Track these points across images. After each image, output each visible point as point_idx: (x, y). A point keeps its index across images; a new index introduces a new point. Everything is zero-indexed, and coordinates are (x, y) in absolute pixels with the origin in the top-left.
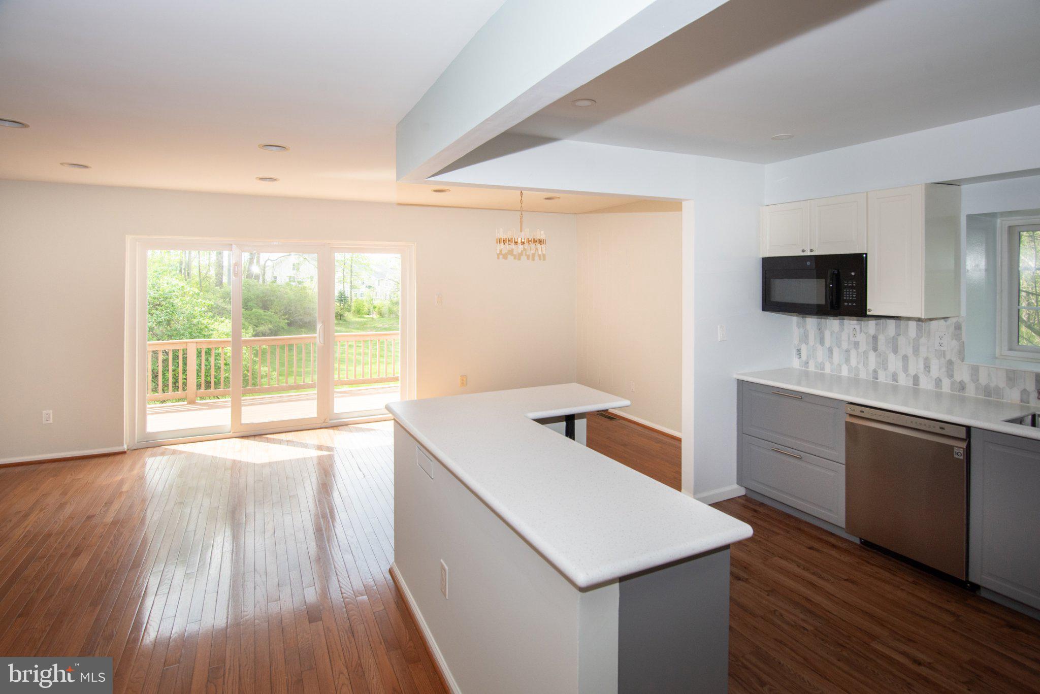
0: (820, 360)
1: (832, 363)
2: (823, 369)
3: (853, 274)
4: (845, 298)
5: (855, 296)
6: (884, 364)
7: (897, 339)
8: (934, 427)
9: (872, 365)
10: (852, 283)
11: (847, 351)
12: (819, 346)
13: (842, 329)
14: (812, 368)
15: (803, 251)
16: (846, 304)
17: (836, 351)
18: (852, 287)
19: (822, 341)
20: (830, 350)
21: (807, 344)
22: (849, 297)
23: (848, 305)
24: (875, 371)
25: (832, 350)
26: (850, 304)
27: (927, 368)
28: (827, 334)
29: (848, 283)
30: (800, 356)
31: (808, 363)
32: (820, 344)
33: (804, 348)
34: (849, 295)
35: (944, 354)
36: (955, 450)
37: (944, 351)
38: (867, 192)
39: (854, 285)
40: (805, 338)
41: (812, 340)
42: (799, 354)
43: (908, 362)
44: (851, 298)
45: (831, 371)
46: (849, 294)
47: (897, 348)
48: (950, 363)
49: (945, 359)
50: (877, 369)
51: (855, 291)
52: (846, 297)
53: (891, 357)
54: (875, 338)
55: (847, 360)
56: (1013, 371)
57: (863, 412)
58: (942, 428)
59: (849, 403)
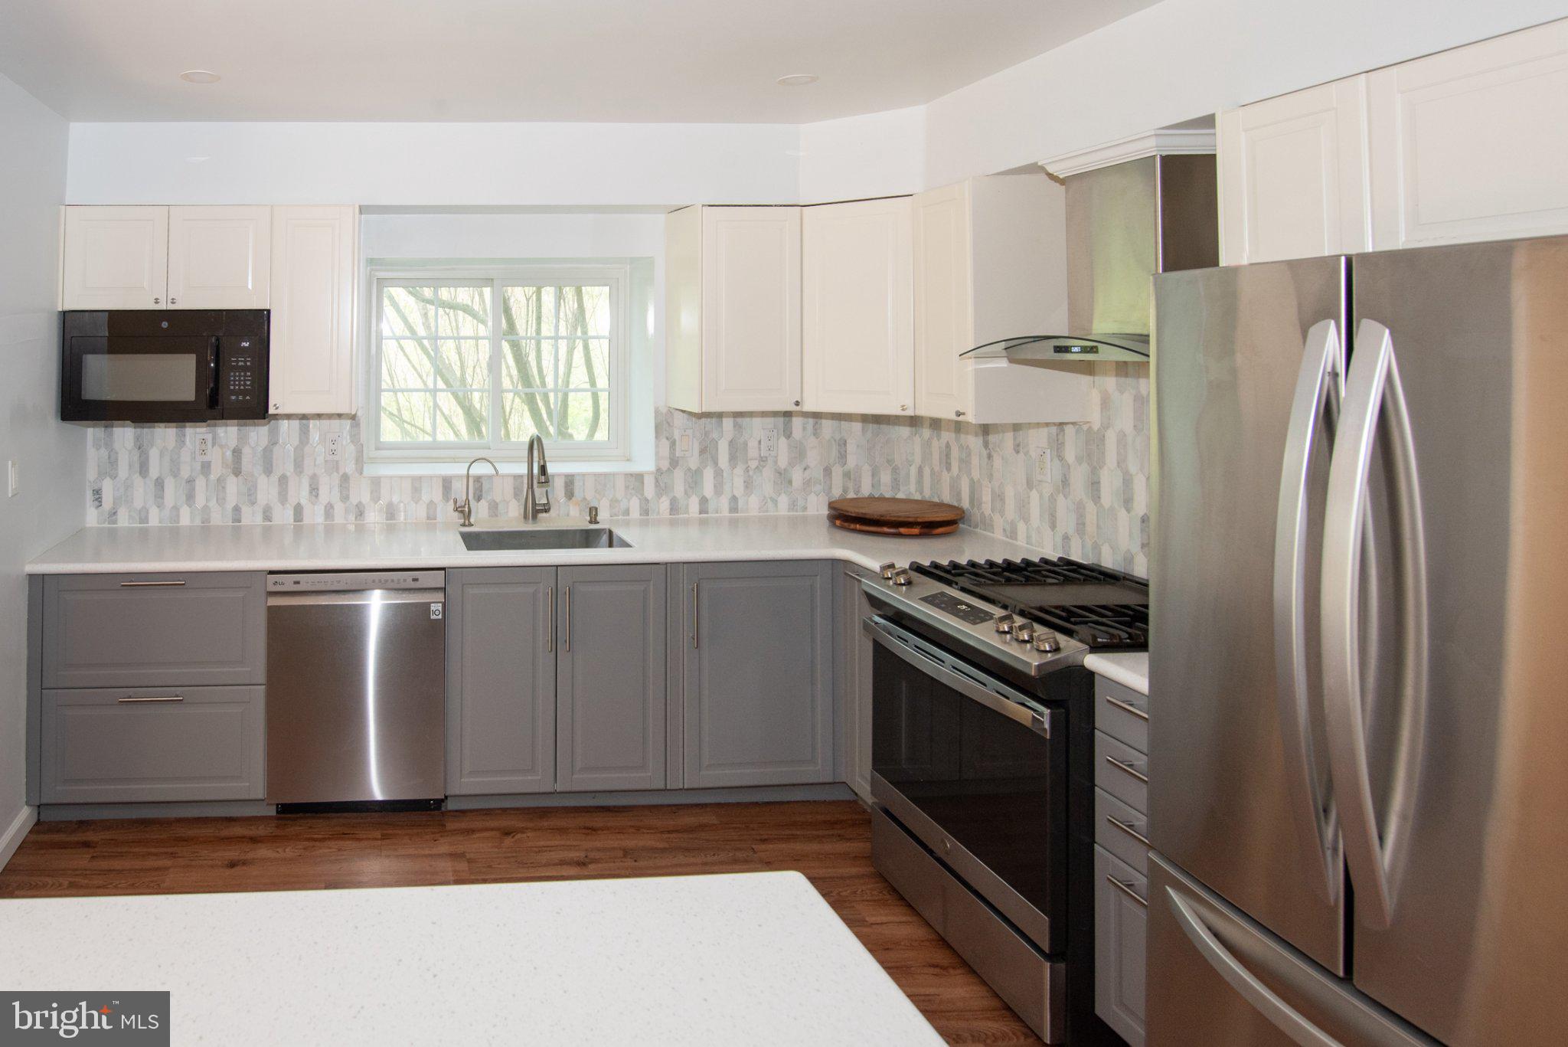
0: (138, 504)
1: (160, 506)
2: (144, 519)
3: (246, 344)
4: (232, 388)
5: (248, 383)
6: (251, 496)
7: (271, 451)
8: (405, 580)
9: (232, 500)
10: (245, 362)
11: (191, 481)
12: (138, 480)
13: (181, 442)
14: (123, 521)
15: (157, 301)
16: (233, 398)
17: (170, 485)
18: (245, 369)
19: (144, 469)
20: (159, 484)
21: (114, 477)
22: (240, 385)
23: (237, 400)
24: (237, 509)
25: (163, 482)
26: (241, 398)
27: (314, 490)
28: (154, 453)
29: (237, 361)
30: (100, 502)
31: (115, 513)
32: (140, 473)
33: (108, 488)
34: (237, 382)
35: (336, 467)
36: (432, 608)
37: (337, 462)
38: (272, 206)
39: (248, 364)
40: (110, 467)
41: (123, 472)
42: (96, 500)
43: (287, 485)
44: (242, 388)
45: (160, 522)
46: (240, 381)
47: (272, 465)
48: (345, 478)
49: (338, 473)
50: (240, 506)
51: (249, 374)
52: (235, 385)
53: (262, 481)
54: (237, 453)
55: (190, 497)
56: (420, 478)
57: (297, 583)
58: (415, 580)
59: (272, 572)
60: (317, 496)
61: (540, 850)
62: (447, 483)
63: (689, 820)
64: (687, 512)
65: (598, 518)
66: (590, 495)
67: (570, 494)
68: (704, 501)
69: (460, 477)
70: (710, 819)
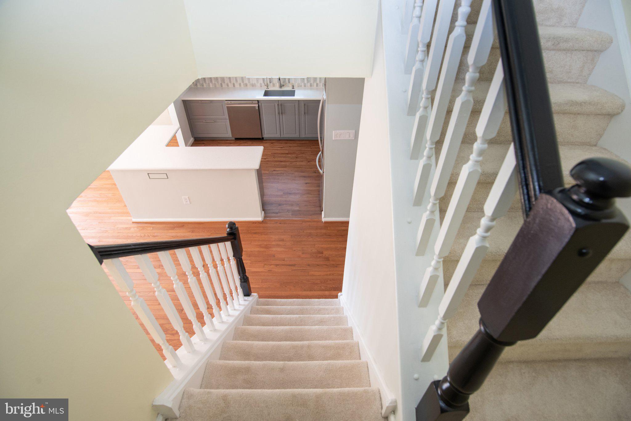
8: (250, 102)
36: (256, 107)
56: (258, 78)
57: (231, 102)
58: (252, 102)
59: (226, 100)
60: (237, 81)
61: (276, 146)
62: (263, 79)
63: (303, 142)
64: (314, 86)
65: (294, 87)
66: (293, 82)
67: (289, 82)
68: (317, 84)
69: (266, 78)
70: (308, 142)
